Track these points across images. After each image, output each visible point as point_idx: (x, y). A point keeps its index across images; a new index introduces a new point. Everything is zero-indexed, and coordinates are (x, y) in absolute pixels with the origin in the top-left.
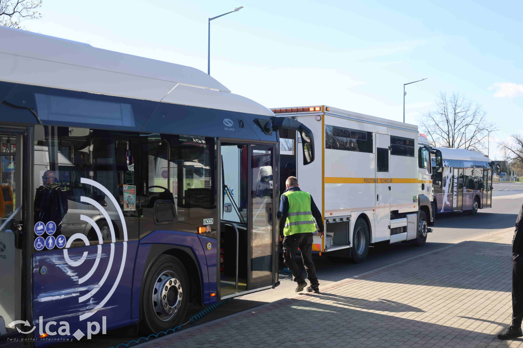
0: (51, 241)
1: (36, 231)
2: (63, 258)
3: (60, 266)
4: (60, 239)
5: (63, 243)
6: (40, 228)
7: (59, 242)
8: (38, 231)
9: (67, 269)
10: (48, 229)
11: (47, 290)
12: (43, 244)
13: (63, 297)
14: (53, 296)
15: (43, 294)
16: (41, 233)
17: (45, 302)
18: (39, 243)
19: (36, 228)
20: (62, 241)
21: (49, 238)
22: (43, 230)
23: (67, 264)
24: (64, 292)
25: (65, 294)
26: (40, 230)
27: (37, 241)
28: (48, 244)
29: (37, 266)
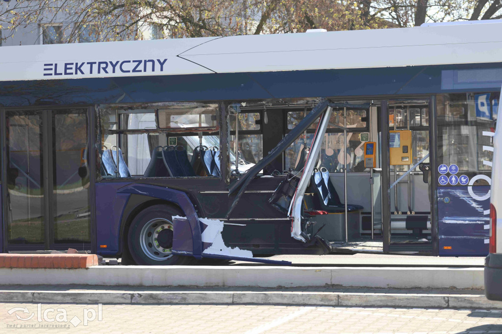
0: (453, 179)
1: (440, 170)
2: (467, 193)
3: (464, 199)
4: (463, 178)
5: (466, 181)
6: (443, 168)
7: (462, 180)
8: (442, 171)
9: (472, 202)
10: (451, 170)
11: (452, 215)
12: (447, 180)
13: (467, 222)
14: (457, 220)
15: (447, 218)
16: (444, 173)
17: (450, 224)
18: (443, 180)
19: (440, 168)
20: (465, 180)
21: (452, 177)
22: (446, 170)
23: (471, 198)
24: (468, 218)
25: (469, 220)
26: (444, 171)
27: (441, 178)
28: (451, 181)
29: (441, 197)
